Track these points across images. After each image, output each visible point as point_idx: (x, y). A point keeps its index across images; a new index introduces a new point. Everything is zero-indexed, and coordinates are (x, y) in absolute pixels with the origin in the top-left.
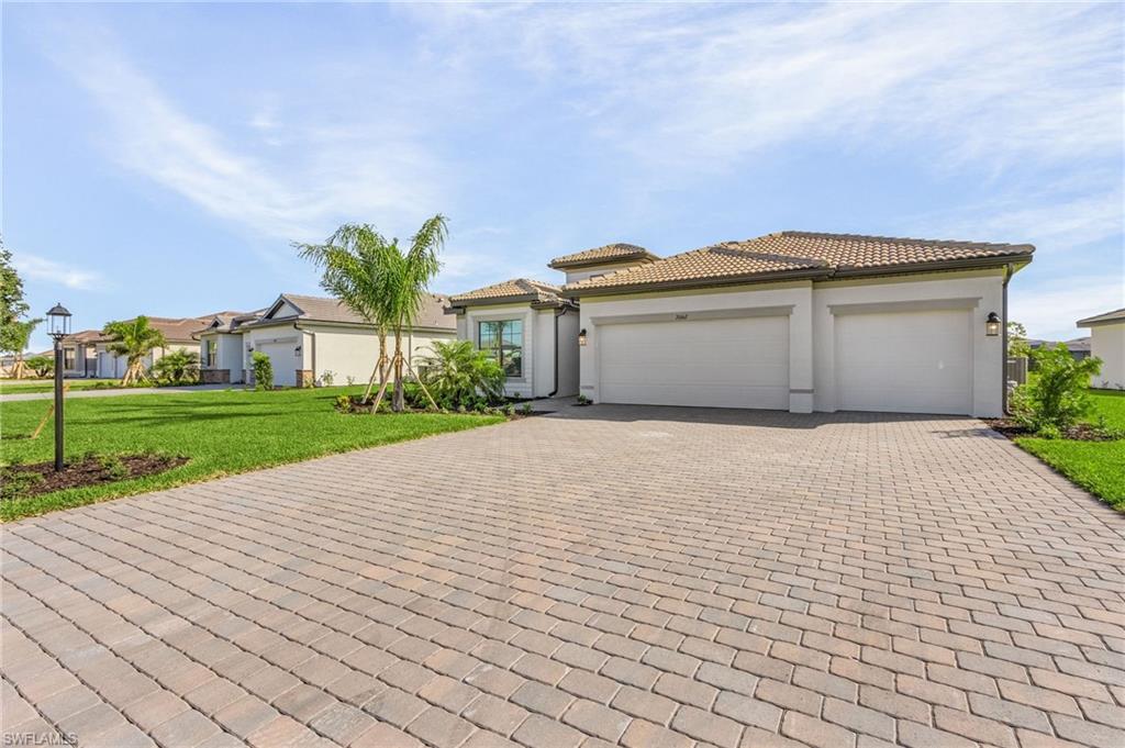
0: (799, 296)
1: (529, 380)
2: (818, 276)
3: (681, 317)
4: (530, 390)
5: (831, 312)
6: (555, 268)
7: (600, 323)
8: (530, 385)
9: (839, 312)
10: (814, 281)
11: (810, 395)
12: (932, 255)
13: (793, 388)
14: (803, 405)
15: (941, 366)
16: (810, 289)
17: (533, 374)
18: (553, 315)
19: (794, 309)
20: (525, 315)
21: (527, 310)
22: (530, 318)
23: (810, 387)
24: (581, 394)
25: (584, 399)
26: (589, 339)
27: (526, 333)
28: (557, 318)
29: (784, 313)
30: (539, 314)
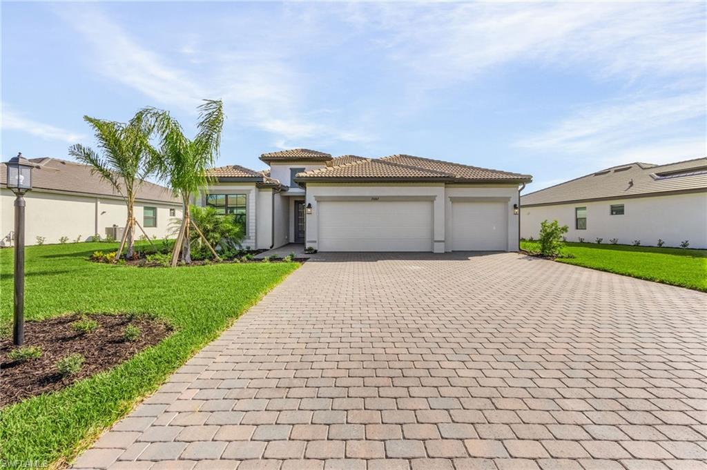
0: (438, 191)
1: (253, 238)
2: (449, 181)
3: (375, 199)
4: (254, 244)
5: (451, 200)
6: (263, 160)
7: (320, 200)
8: (254, 241)
9: (454, 200)
10: (446, 184)
11: (443, 243)
12: (494, 176)
13: (435, 239)
14: (439, 248)
15: (494, 228)
16: (443, 188)
17: (256, 233)
18: (271, 193)
19: (437, 198)
20: (249, 191)
21: (252, 188)
22: (254, 194)
23: (443, 239)
24: (308, 245)
25: (310, 249)
26: (314, 210)
27: (250, 205)
28: (273, 195)
29: (431, 199)
30: (259, 191)
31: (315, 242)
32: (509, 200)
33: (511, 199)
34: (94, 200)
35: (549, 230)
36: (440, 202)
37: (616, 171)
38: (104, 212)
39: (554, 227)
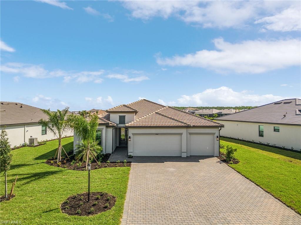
0: (184, 131)
1: (104, 149)
3: (157, 134)
4: (105, 151)
5: (189, 134)
7: (134, 134)
9: (191, 134)
10: (187, 128)
11: (186, 153)
12: (208, 124)
13: (182, 151)
15: (208, 148)
16: (186, 130)
17: (106, 146)
18: (112, 129)
19: (183, 134)
20: (103, 128)
21: (104, 127)
22: (105, 130)
23: (186, 151)
24: (129, 154)
25: (130, 156)
26: (132, 139)
27: (103, 134)
28: (113, 129)
29: (181, 134)
30: (107, 128)
31: (132, 152)
32: (215, 134)
33: (216, 134)
34: (24, 126)
35: (229, 150)
36: (184, 136)
37: (285, 103)
38: (27, 131)
39: (231, 149)
